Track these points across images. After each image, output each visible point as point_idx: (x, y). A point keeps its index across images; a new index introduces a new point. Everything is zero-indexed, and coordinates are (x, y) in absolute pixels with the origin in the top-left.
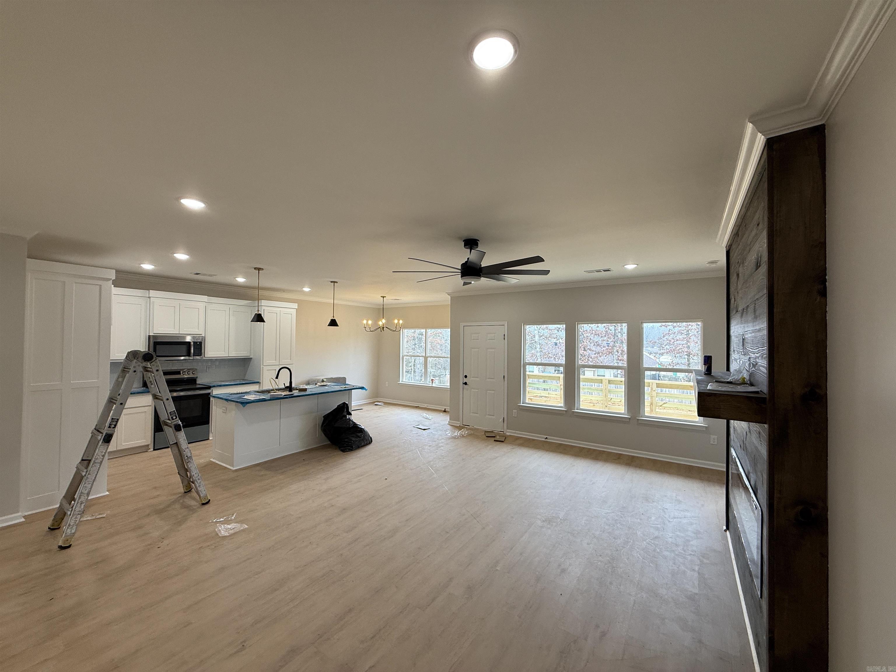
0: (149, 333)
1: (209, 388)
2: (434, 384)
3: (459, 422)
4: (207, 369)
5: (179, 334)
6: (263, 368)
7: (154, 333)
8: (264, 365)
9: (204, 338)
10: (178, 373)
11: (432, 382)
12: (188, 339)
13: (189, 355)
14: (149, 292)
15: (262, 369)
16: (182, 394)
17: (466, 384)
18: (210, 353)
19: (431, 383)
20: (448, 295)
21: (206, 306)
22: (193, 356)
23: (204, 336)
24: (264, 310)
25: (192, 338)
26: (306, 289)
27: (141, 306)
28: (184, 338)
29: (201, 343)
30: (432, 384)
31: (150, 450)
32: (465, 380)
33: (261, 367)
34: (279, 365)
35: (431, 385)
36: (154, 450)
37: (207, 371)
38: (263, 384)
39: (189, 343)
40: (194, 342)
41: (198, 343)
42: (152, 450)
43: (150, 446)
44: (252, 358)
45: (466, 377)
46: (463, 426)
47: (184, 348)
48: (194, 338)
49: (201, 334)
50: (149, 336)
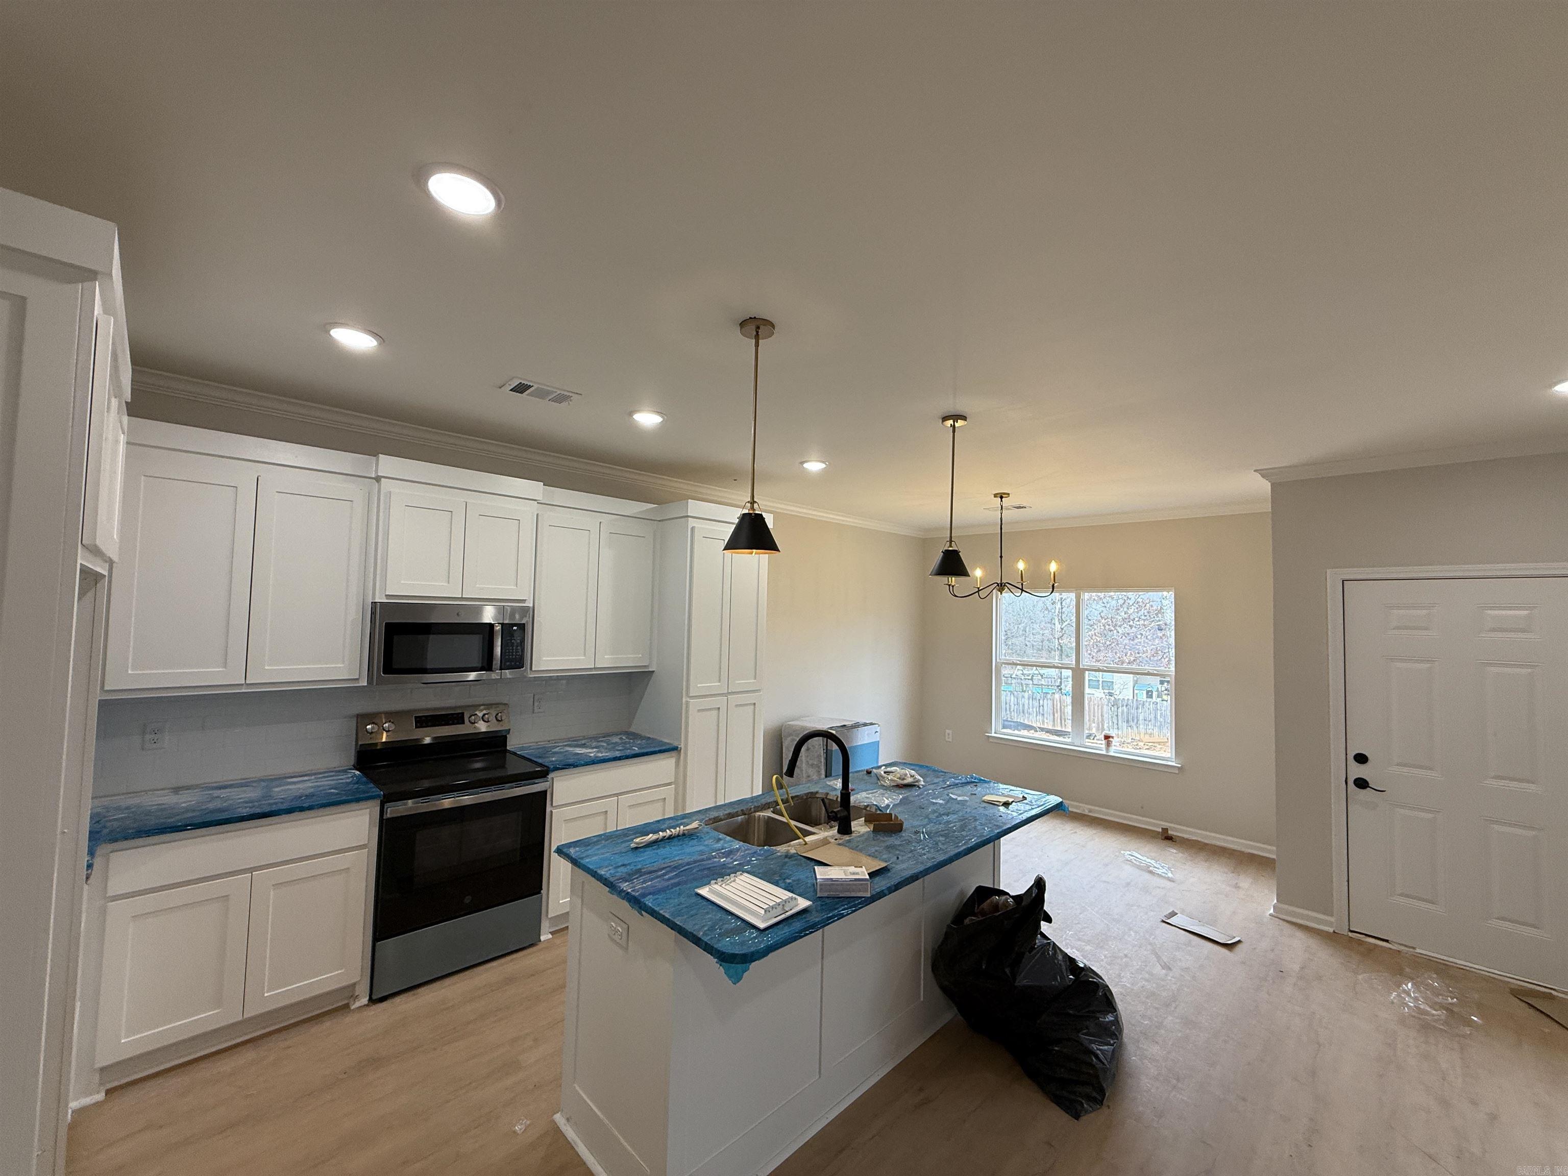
0: (374, 597)
1: (543, 773)
2: (1112, 748)
3: (1332, 919)
4: (536, 704)
5: (462, 599)
6: (687, 703)
7: (388, 596)
8: (691, 695)
9: (529, 612)
10: (457, 718)
11: (1108, 745)
12: (488, 615)
13: (487, 666)
14: (377, 460)
15: (684, 706)
16: (467, 799)
17: (1361, 784)
18: (544, 659)
19: (1104, 746)
20: (1263, 476)
21: (537, 515)
22: (501, 669)
23: (531, 605)
24: (693, 528)
25: (499, 613)
26: (814, 466)
27: (352, 507)
28: (478, 610)
29: (522, 627)
30: (1107, 750)
31: (358, 1004)
32: (1358, 771)
33: (684, 700)
34: (729, 693)
35: (1104, 752)
36: (373, 1001)
37: (536, 710)
38: (686, 754)
39: (491, 626)
40: (502, 624)
41: (515, 628)
42: (365, 1000)
43: (357, 987)
44: (653, 671)
45: (1361, 759)
46: (1350, 934)
47: (475, 642)
48: (501, 611)
49: (524, 601)
50: (374, 604)
